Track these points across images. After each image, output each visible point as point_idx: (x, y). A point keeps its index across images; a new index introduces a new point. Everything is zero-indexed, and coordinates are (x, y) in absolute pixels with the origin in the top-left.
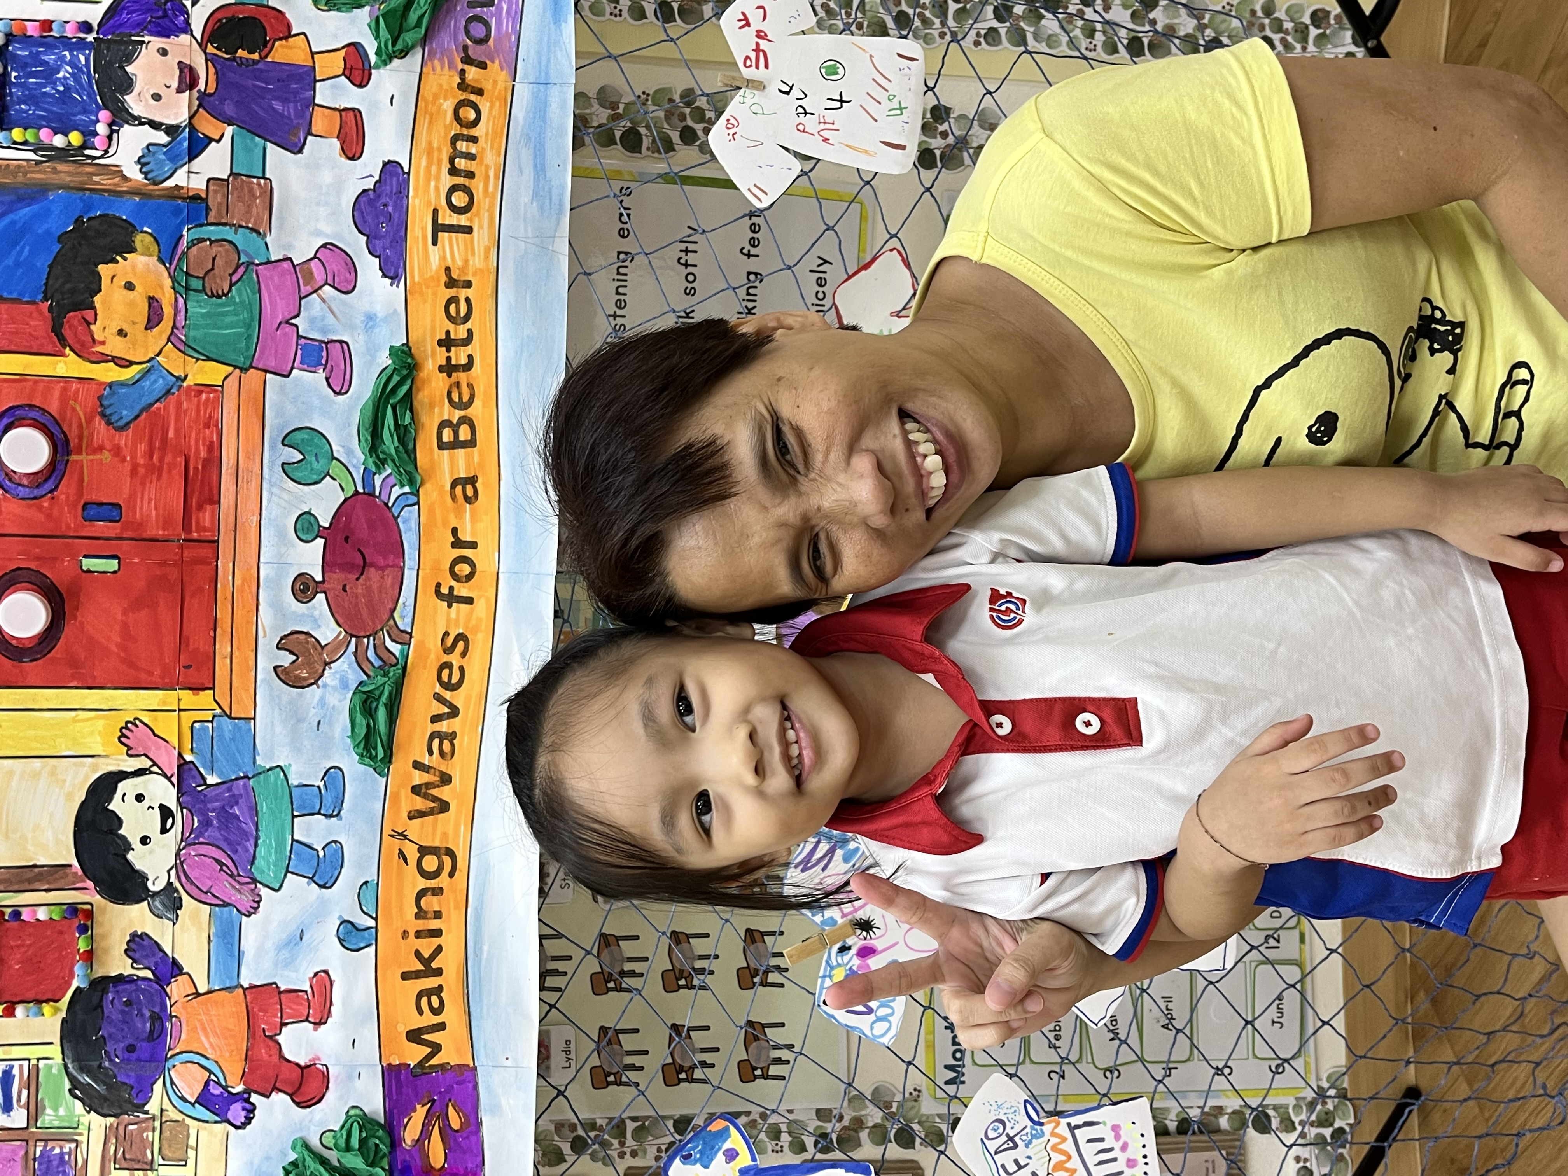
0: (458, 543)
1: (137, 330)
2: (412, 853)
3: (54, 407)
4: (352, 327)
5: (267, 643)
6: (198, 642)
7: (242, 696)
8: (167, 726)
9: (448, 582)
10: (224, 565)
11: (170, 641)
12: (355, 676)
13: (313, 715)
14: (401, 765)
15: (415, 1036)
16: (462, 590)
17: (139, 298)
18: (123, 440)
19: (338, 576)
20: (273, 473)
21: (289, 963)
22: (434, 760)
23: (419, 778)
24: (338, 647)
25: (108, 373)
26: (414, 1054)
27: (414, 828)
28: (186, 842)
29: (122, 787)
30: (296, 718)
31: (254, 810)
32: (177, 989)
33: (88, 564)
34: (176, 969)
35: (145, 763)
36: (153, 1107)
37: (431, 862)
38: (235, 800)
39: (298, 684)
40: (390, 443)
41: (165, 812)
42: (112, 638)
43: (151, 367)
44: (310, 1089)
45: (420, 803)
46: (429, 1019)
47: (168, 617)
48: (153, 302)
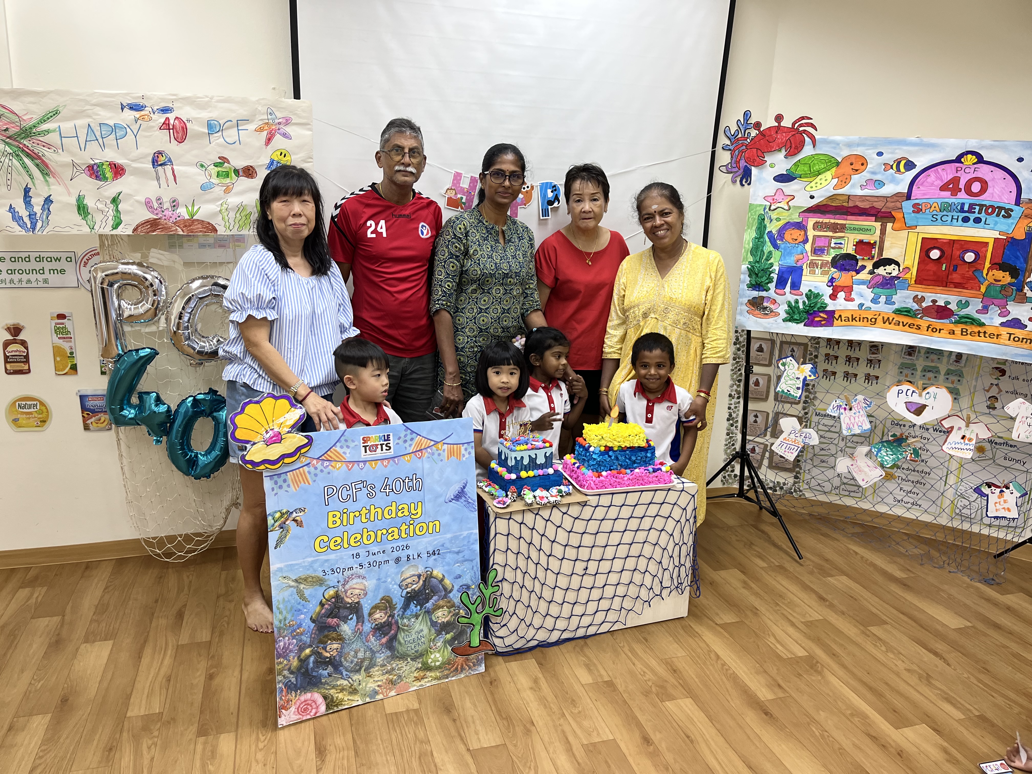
0: (940, 330)
1: (994, 277)
2: (875, 317)
3: (979, 262)
4: (991, 315)
5: (923, 294)
6: (925, 282)
7: (913, 289)
8: (908, 276)
9: (932, 327)
10: (941, 288)
11: (926, 278)
12: (914, 309)
13: (907, 301)
14: (894, 316)
15: (840, 316)
16: (930, 329)
17: (1001, 278)
18: (971, 273)
19: (936, 307)
20: (960, 298)
21: (857, 294)
22: (894, 321)
23: (891, 319)
24: (921, 306)
25: (985, 272)
26: (837, 316)
27: (881, 317)
28: (884, 277)
29: (897, 267)
30: (907, 297)
31: (888, 289)
32: (854, 273)
33: (944, 265)
34: (858, 273)
35: (901, 270)
36: (832, 269)
37: (873, 320)
38: (891, 285)
39: (914, 298)
40: (963, 320)
41: (890, 274)
42: (928, 267)
43: (985, 279)
44: (832, 297)
45: (885, 319)
46: (843, 319)
47: (931, 278)
48: (1000, 281)
